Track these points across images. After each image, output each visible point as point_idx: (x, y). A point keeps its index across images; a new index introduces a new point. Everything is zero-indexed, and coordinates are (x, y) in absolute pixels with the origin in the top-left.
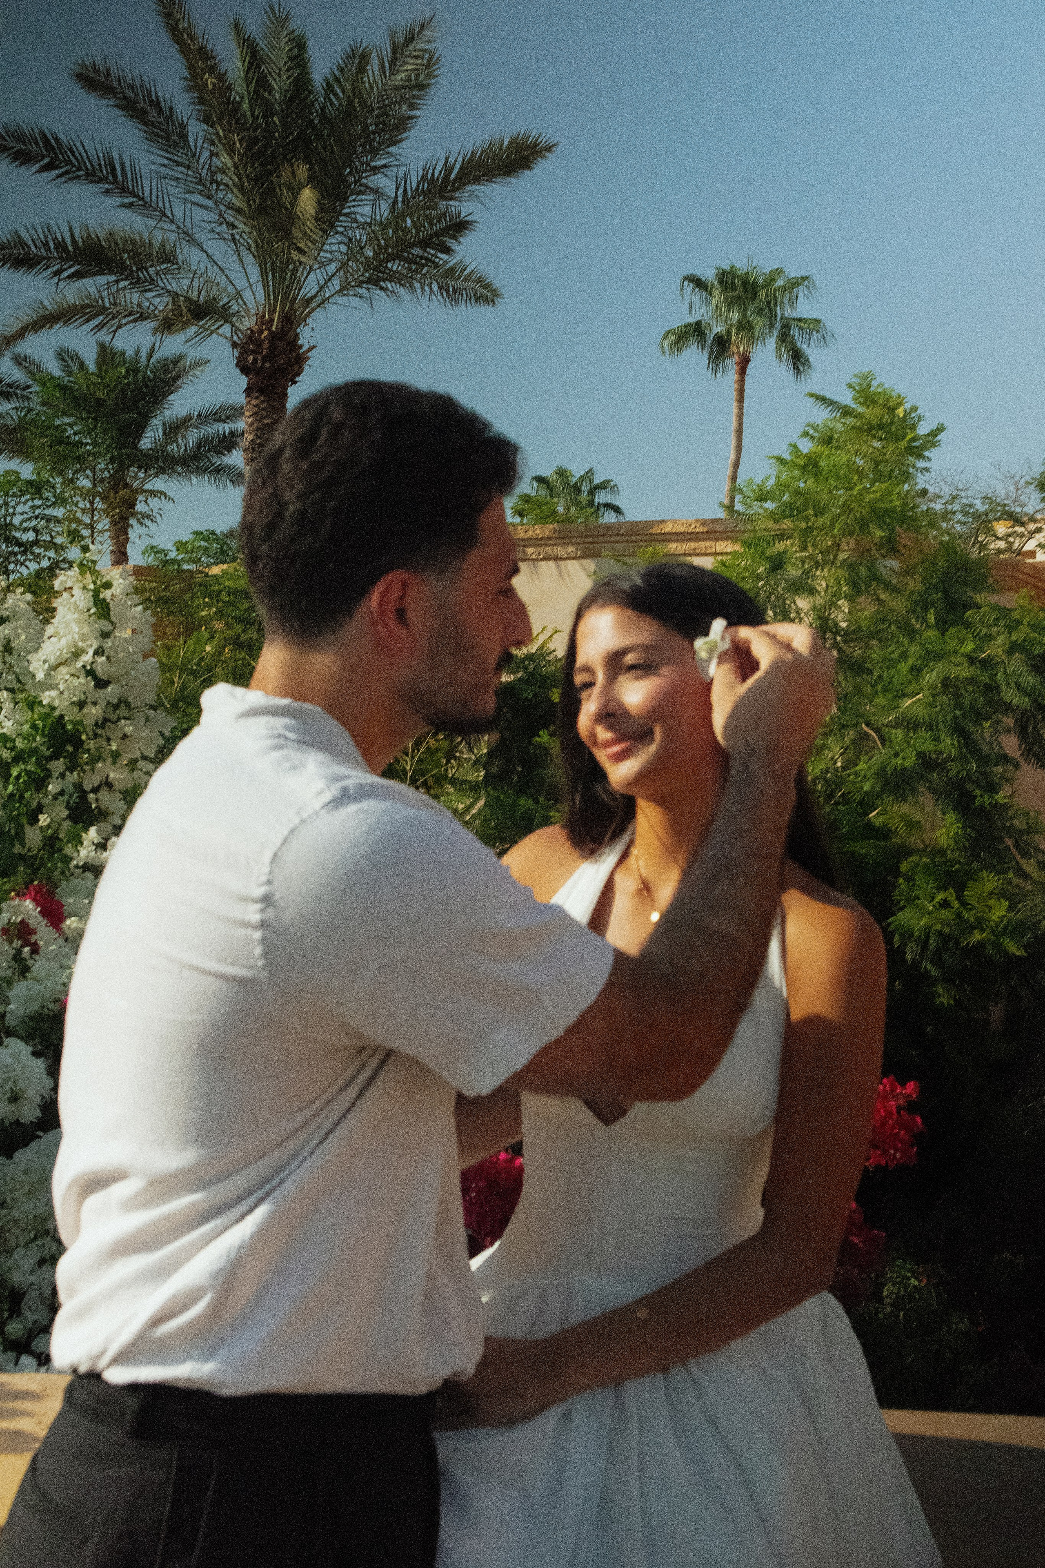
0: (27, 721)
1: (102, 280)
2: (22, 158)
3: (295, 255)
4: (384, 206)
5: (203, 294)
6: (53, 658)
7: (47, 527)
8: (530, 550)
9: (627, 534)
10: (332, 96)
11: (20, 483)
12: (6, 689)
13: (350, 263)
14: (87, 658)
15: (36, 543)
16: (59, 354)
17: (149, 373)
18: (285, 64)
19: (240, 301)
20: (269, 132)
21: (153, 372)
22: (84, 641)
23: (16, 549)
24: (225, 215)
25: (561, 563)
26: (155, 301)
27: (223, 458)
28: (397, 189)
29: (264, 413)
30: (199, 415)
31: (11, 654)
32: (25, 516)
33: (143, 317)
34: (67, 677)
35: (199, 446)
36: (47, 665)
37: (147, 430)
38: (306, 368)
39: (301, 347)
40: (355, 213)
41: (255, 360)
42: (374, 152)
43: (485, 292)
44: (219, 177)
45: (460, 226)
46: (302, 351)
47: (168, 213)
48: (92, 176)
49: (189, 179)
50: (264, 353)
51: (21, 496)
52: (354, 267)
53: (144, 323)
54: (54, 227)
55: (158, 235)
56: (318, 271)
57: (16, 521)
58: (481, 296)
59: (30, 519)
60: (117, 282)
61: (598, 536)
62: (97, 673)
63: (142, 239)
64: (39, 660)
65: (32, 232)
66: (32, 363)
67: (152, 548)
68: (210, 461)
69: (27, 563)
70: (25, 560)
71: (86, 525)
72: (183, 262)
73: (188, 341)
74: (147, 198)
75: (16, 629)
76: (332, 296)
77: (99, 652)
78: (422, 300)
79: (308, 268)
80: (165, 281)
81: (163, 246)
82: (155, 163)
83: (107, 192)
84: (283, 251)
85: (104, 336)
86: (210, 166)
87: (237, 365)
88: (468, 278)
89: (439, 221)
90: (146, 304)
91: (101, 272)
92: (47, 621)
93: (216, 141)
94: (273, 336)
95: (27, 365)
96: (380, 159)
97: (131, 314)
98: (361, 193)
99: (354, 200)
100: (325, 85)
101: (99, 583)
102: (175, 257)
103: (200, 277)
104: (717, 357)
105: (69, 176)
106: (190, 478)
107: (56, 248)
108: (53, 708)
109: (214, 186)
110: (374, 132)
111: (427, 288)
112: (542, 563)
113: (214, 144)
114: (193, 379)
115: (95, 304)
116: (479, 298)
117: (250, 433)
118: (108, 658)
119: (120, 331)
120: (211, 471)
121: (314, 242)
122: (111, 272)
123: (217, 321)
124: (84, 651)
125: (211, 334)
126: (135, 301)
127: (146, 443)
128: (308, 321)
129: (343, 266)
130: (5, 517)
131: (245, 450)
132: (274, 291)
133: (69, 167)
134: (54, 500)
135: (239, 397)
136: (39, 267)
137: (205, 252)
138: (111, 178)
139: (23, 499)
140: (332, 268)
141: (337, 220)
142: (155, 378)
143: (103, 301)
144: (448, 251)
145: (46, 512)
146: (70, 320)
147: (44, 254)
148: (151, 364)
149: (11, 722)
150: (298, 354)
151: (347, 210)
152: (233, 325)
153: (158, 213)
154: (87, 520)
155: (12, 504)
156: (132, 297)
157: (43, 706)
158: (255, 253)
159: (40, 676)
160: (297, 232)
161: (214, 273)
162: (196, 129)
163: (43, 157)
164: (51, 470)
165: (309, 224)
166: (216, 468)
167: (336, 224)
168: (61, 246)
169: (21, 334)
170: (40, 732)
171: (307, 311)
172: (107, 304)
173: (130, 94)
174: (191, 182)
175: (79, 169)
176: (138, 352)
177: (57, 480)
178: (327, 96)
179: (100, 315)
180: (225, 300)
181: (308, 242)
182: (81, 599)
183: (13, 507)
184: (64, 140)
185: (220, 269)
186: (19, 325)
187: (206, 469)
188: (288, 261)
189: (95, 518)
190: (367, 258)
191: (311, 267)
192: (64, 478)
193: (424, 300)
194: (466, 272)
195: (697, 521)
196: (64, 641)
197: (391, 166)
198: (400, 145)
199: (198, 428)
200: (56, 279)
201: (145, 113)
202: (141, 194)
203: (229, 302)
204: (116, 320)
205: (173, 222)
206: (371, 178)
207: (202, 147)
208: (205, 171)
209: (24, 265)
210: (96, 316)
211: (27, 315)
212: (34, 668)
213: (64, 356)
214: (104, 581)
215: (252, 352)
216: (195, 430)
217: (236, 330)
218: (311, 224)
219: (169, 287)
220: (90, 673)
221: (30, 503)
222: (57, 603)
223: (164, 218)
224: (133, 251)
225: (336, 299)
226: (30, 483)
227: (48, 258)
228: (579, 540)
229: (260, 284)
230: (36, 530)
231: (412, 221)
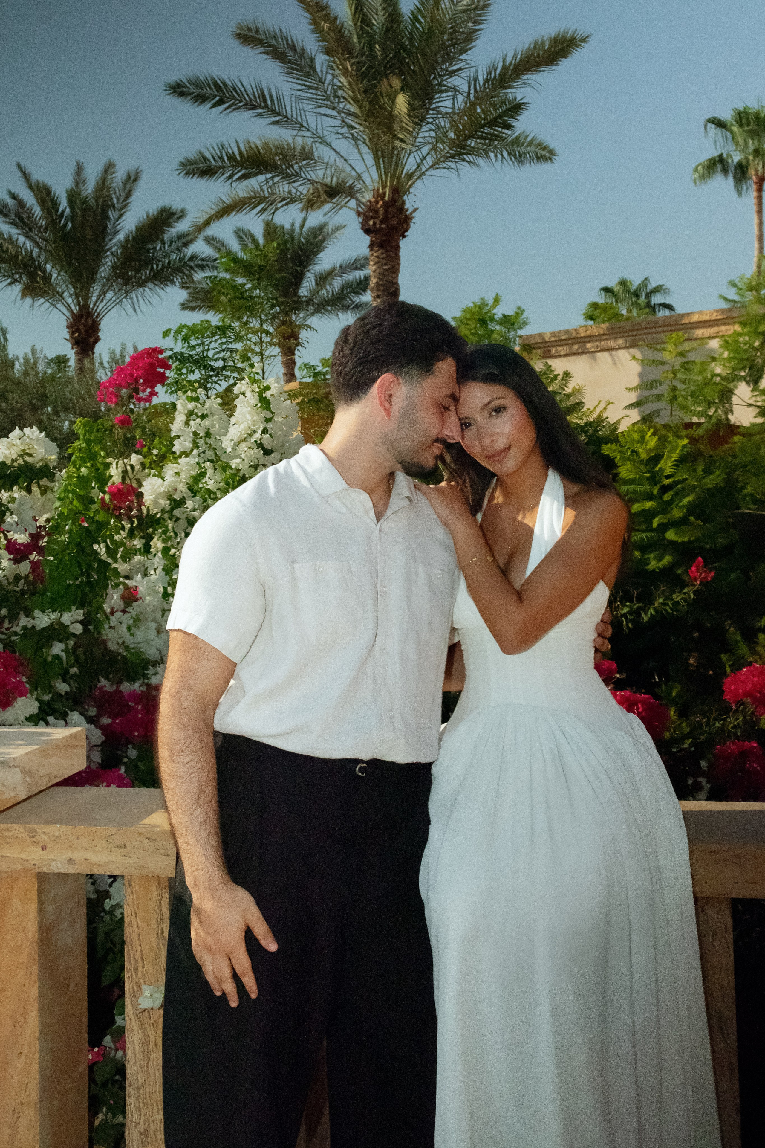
0: (223, 480)
1: (262, 178)
2: (201, 99)
3: (397, 143)
4: (460, 99)
5: (335, 179)
6: (236, 437)
7: (231, 356)
8: (589, 345)
9: (663, 326)
10: (417, 24)
11: (211, 328)
12: (209, 460)
13: (438, 145)
14: (257, 436)
15: (224, 368)
16: (236, 233)
17: (302, 239)
18: (380, 5)
19: (361, 181)
20: (372, 56)
21: (304, 238)
22: (254, 426)
23: (212, 373)
24: (347, 120)
25: (614, 353)
26: (300, 189)
27: (361, 296)
28: (469, 86)
29: (384, 261)
30: (341, 267)
31: (210, 437)
32: (216, 350)
33: (292, 201)
34: (246, 449)
35: (342, 290)
36: (233, 442)
37: (304, 282)
38: (412, 225)
39: (407, 210)
40: (439, 107)
41: (374, 223)
42: (451, 60)
43: (544, 153)
44: (340, 93)
45: (517, 108)
46: (408, 213)
47: (305, 124)
48: (250, 106)
49: (319, 97)
50: (381, 217)
51: (212, 337)
52: (442, 147)
53: (295, 204)
54: (226, 145)
55: (299, 141)
56: (415, 153)
57: (210, 354)
58: (541, 156)
59: (219, 352)
60: (272, 178)
61: (642, 329)
62: (264, 445)
63: (288, 145)
64: (227, 440)
65: (211, 149)
66: (218, 241)
67: (305, 365)
68: (351, 300)
69: (219, 382)
70: (218, 380)
71: (258, 352)
72: (318, 158)
73: (326, 214)
74: (290, 116)
75: (212, 422)
76: (427, 170)
77: (265, 431)
78: (496, 164)
79: (408, 152)
80: (306, 173)
81: (303, 148)
82: (294, 90)
83: (259, 115)
84: (389, 142)
85: (266, 216)
86: (333, 85)
87: (362, 228)
88: (530, 144)
89: (501, 107)
90: (294, 191)
91: (260, 173)
92: (231, 416)
93: (335, 67)
94: (386, 205)
95: (214, 243)
96: (455, 65)
97: (284, 200)
98: (442, 92)
99: (439, 97)
100: (411, 17)
101: (262, 387)
102: (312, 154)
103: (332, 166)
104: (740, 180)
105: (234, 108)
106: (337, 315)
107: (229, 159)
108: (239, 470)
109: (337, 100)
110: (450, 46)
111: (499, 156)
112: (599, 354)
113: (334, 70)
114: (335, 240)
115: (258, 195)
116: (540, 158)
117: (375, 277)
118: (271, 435)
119: (276, 213)
120: (352, 308)
121: (410, 133)
122: (268, 172)
123: (346, 197)
124: (255, 432)
125: (342, 207)
126: (286, 190)
127: (304, 291)
128: (411, 190)
129: (434, 148)
130: (203, 352)
131: (372, 290)
132: (385, 172)
133: (233, 101)
134: (234, 337)
135: (365, 251)
136: (217, 175)
137: (333, 149)
138: (263, 104)
139: (214, 339)
140: (425, 150)
141: (427, 114)
142: (307, 242)
143: (264, 193)
144: (509, 127)
145: (230, 346)
146: (241, 208)
147: (220, 164)
148: (303, 232)
149: (213, 481)
150: (406, 215)
151: (433, 106)
152: (357, 199)
153: (297, 125)
154: (258, 349)
155: (207, 343)
156: (284, 188)
157: (232, 469)
158: (369, 145)
159: (229, 449)
160: (396, 127)
161: (340, 163)
162: (321, 60)
163: (215, 96)
164: (232, 317)
165: (405, 120)
166: (356, 305)
167: (427, 116)
168: (231, 157)
169: (208, 223)
170: (231, 486)
171: (409, 183)
172: (267, 194)
173: (274, 42)
174: (320, 99)
175: (241, 101)
176: (293, 225)
177: (236, 324)
178: (414, 25)
179: (262, 203)
180: (351, 182)
181: (405, 133)
182: (252, 398)
183: (208, 345)
184: (229, 83)
185: (345, 160)
186: (205, 217)
187: (349, 307)
188: (393, 148)
189: (263, 348)
190: (451, 139)
191: (410, 151)
192: (241, 322)
193: (498, 165)
194: (528, 140)
195: (717, 311)
196: (242, 427)
197: (462, 69)
198: (468, 53)
199: (341, 276)
200: (230, 181)
201: (283, 53)
202: (285, 113)
203: (354, 182)
204: (274, 205)
205: (309, 130)
206: (449, 80)
207: (327, 73)
208: (329, 90)
209: (207, 174)
210: (259, 204)
211: (211, 208)
212: (225, 445)
213: (240, 233)
214: (265, 385)
215: (372, 218)
216: (339, 278)
217: (359, 203)
218: (406, 119)
219: (309, 177)
220: (260, 445)
221: (219, 341)
222: (237, 402)
223: (302, 129)
224: (282, 153)
225: (433, 172)
226: (218, 327)
227: (223, 167)
228: (626, 334)
229: (374, 167)
230: (224, 359)
231: (481, 108)
